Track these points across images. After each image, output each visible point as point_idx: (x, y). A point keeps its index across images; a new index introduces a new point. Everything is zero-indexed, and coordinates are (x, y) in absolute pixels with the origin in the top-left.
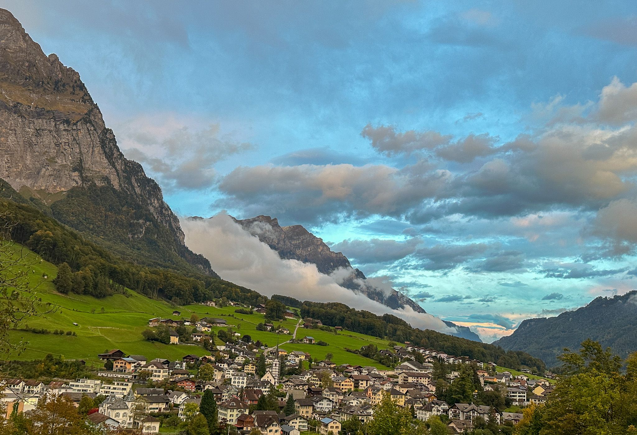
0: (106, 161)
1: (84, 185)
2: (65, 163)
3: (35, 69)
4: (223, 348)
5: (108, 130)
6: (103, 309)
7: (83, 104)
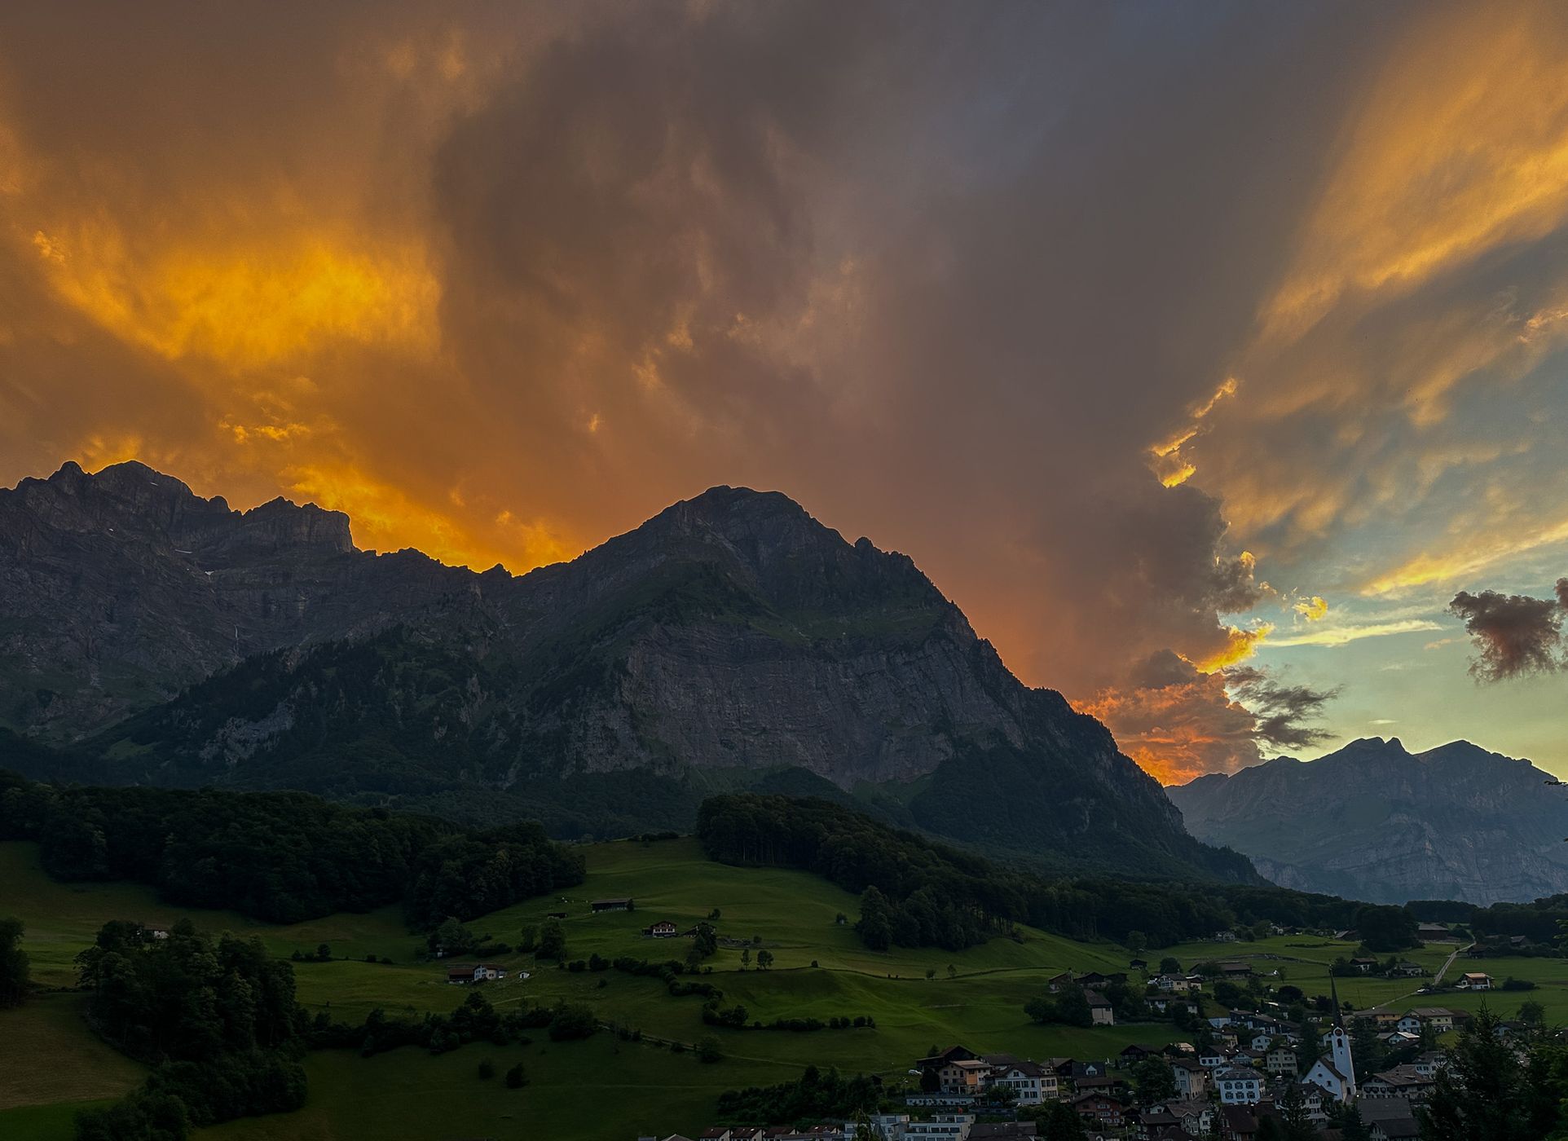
0: (989, 701)
1: (960, 754)
2: (920, 723)
3: (837, 574)
4: (1223, 1021)
5: (982, 642)
6: (951, 968)
7: (928, 608)
